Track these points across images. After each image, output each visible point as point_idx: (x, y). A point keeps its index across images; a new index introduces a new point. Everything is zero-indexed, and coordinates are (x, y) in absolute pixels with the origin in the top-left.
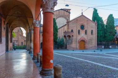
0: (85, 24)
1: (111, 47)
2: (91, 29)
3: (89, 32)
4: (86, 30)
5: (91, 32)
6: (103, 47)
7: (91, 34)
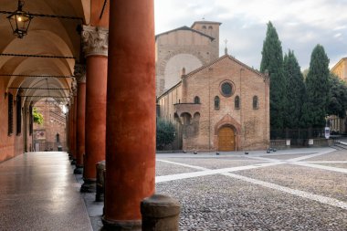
0: (235, 80)
1: (311, 142)
2: (253, 94)
3: (246, 102)
4: (237, 97)
5: (251, 102)
6: (288, 143)
7: (252, 106)
